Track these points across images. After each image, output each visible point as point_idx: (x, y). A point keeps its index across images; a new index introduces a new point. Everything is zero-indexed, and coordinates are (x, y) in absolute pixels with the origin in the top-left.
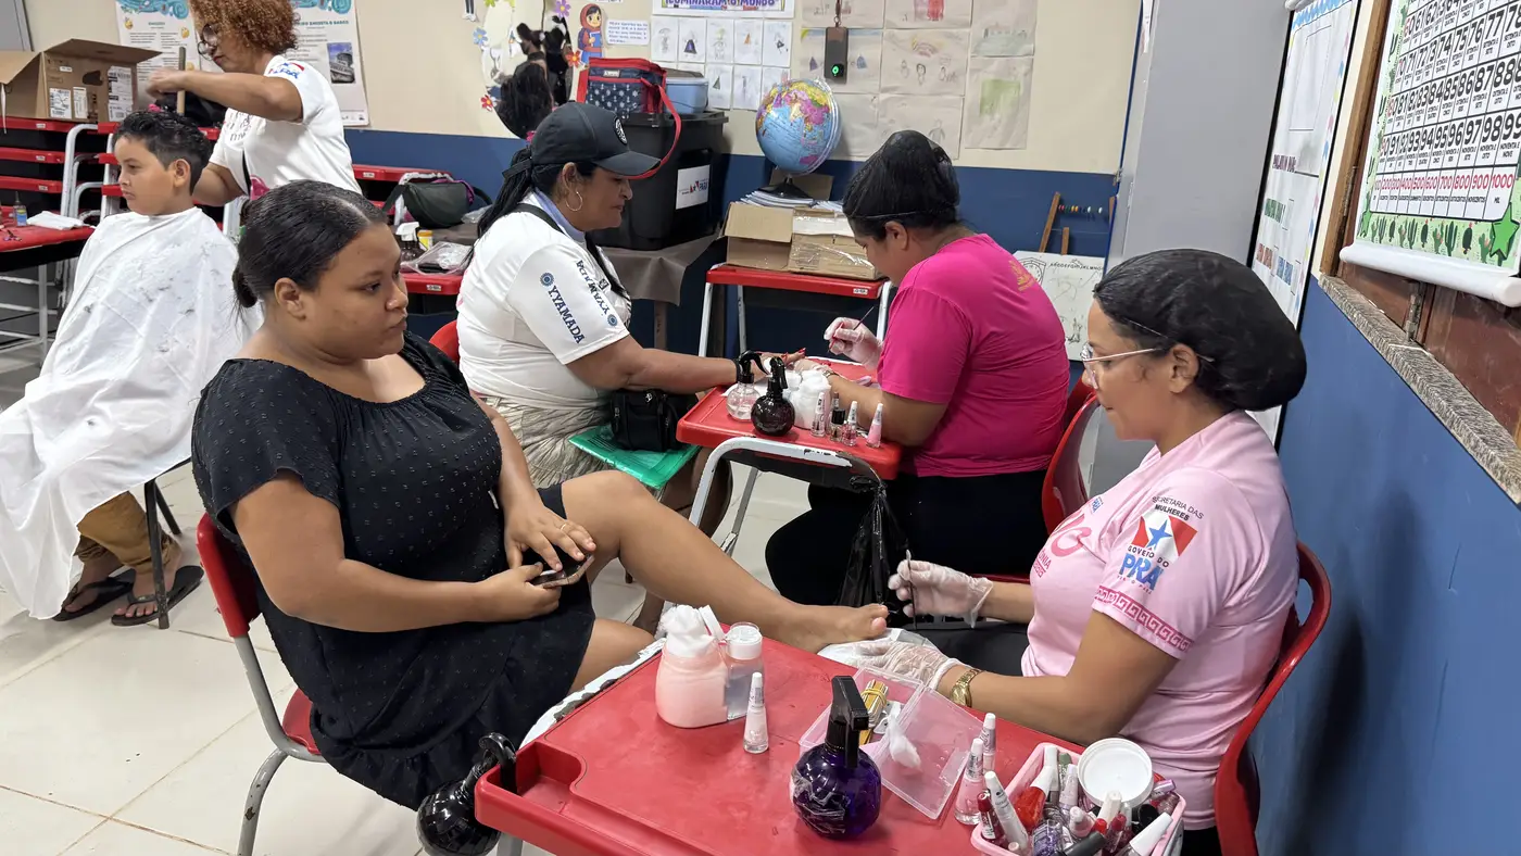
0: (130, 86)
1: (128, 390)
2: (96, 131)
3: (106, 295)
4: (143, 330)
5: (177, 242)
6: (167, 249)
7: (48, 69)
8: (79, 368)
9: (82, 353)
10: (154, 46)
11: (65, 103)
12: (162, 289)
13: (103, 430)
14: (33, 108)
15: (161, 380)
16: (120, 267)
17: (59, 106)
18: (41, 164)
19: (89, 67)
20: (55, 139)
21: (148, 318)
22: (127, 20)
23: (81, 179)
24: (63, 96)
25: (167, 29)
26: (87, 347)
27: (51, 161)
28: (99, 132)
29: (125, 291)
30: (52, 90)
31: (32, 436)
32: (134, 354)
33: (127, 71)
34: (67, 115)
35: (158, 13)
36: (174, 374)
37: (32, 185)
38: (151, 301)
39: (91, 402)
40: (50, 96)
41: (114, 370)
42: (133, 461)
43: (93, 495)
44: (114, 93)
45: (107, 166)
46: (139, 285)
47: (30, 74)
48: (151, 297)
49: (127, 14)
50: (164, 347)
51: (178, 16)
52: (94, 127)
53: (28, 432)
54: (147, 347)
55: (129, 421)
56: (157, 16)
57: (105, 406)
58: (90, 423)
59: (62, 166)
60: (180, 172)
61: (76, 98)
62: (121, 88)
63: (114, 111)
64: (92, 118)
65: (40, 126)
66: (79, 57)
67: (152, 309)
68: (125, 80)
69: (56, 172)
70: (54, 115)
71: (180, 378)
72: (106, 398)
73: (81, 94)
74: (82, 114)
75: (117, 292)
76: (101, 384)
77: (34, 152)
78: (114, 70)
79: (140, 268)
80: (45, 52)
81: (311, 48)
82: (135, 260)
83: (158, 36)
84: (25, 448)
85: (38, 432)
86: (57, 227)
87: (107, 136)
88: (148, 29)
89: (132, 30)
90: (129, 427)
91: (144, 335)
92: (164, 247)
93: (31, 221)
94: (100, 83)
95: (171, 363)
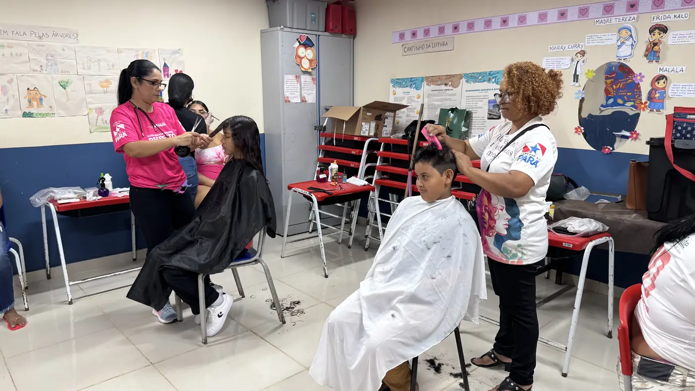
0: (392, 121)
1: (413, 299)
2: (378, 141)
3: (406, 242)
4: (424, 265)
5: (444, 216)
6: (439, 220)
7: (363, 115)
8: (388, 281)
9: (391, 273)
10: (404, 103)
11: (367, 129)
12: (435, 243)
13: (399, 322)
14: (354, 131)
15: (430, 295)
16: (414, 227)
17: (364, 130)
18: (353, 155)
19: (378, 113)
20: (360, 145)
21: (427, 258)
22: (394, 91)
23: (367, 162)
24: (366, 126)
25: (410, 95)
26: (394, 270)
27: (357, 154)
28: (379, 142)
29: (416, 241)
30: (363, 124)
31: (362, 315)
32: (418, 278)
33: (392, 114)
34: (367, 134)
35: (408, 88)
36: (437, 292)
37: (348, 164)
38: (429, 249)
39: (394, 302)
40: (362, 126)
41: (407, 285)
42: (411, 342)
43: (391, 362)
44: (386, 124)
45: (379, 157)
46: (423, 239)
47: (355, 117)
48: (429, 247)
49: (394, 88)
50: (433, 276)
51: (416, 89)
52: (377, 139)
53: (359, 312)
54: (425, 275)
55: (412, 318)
56: (408, 89)
57: (400, 307)
58: (393, 316)
59: (361, 156)
60: (448, 177)
61: (371, 126)
62: (389, 122)
63: (385, 132)
64: (376, 135)
65: (356, 139)
66: (375, 108)
67: (430, 253)
68: (391, 118)
69: (358, 158)
70: (362, 134)
71: (440, 295)
72: (401, 302)
73: (373, 124)
74: (372, 134)
75: (411, 242)
76: (400, 293)
77: (351, 150)
78: (387, 114)
79: (424, 229)
80: (363, 107)
81: (479, 102)
82: (422, 224)
83: (406, 99)
84: (358, 322)
85: (365, 313)
86: (357, 184)
87: (381, 143)
88: (402, 95)
89: (396, 96)
90: (412, 322)
91: (424, 268)
92: (436, 219)
93: (348, 180)
94: (381, 120)
95: (437, 286)
